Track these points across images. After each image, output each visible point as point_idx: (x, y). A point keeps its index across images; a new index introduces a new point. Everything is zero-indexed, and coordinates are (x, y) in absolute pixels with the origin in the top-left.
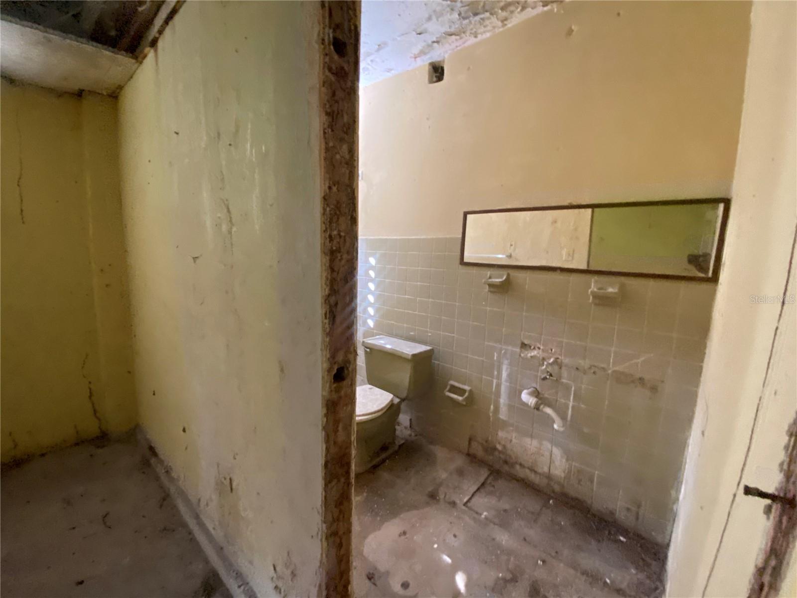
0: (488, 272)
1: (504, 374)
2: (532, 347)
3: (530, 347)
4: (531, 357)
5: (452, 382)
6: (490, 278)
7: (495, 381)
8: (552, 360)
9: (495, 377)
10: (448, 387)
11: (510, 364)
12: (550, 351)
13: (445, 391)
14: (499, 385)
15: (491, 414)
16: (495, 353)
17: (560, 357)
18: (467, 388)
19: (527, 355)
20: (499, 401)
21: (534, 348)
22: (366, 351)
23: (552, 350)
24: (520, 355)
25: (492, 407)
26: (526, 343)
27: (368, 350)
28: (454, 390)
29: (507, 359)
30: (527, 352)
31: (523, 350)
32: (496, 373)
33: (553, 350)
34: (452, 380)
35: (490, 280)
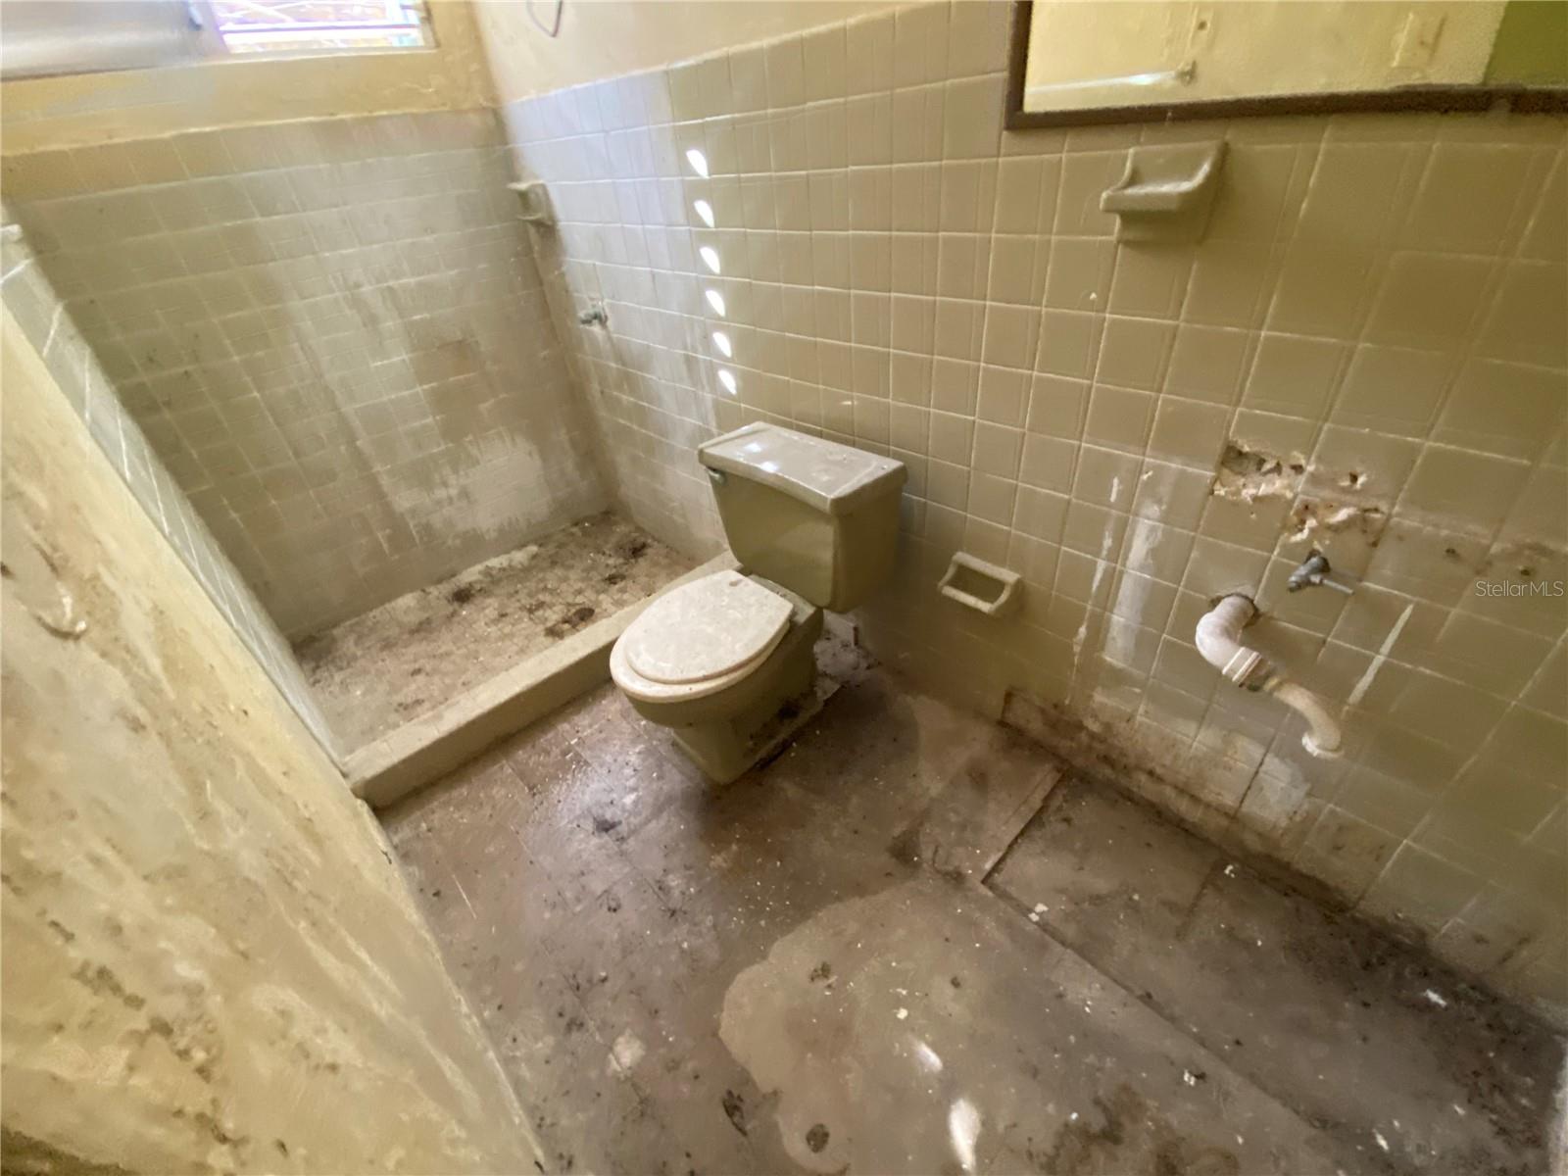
0: (1130, 151)
1: (1139, 548)
2: (1267, 466)
3: (1262, 462)
4: (1255, 498)
5: (962, 557)
6: (1134, 180)
7: (1102, 565)
8: (1343, 515)
9: (1104, 553)
10: (951, 572)
11: (1165, 519)
12: (1346, 483)
13: (940, 584)
14: (1113, 579)
15: (1077, 649)
16: (1116, 481)
17: (1384, 507)
18: (1009, 576)
19: (1238, 493)
20: (1109, 620)
21: (1278, 469)
22: (712, 478)
23: (1354, 478)
24: (1212, 492)
25: (1083, 630)
26: (1246, 449)
27: (717, 476)
28: (966, 579)
29: (1159, 502)
30: (1242, 481)
31: (1226, 471)
32: (1108, 542)
33: (1361, 480)
34: (962, 551)
35: (1130, 191)
